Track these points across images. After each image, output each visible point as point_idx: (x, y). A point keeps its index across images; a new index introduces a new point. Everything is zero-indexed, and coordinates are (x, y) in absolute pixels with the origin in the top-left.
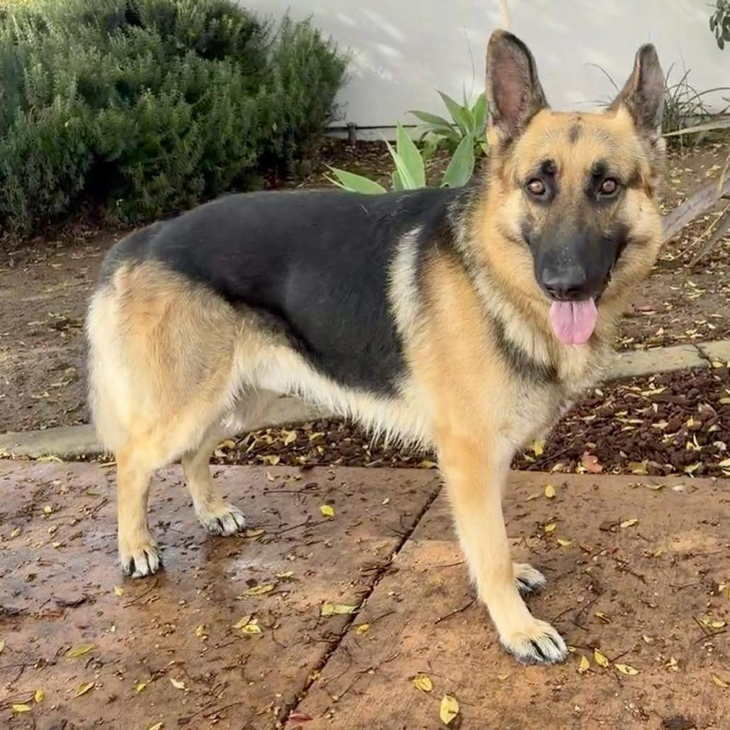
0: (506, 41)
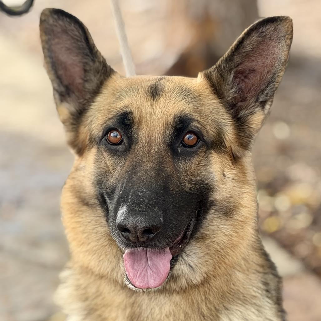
0: (56, 16)
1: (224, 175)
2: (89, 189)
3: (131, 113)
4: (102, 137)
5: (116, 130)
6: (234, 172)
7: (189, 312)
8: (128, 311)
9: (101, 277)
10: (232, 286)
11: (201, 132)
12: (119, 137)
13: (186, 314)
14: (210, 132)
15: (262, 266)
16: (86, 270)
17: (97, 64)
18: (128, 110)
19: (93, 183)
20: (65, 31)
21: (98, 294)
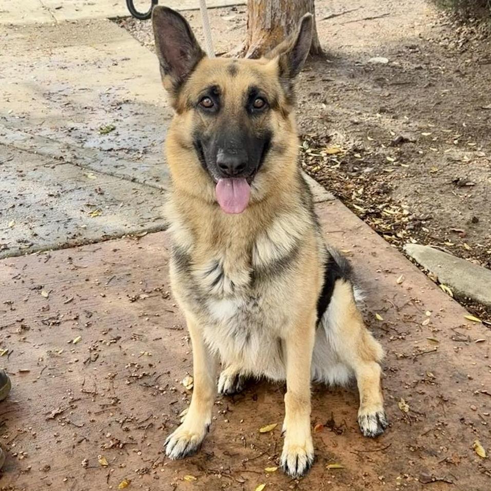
1: (279, 125)
2: (188, 137)
3: (218, 86)
4: (199, 102)
5: (208, 97)
6: (284, 123)
7: (253, 220)
8: (212, 220)
9: (194, 197)
10: (281, 202)
11: (265, 98)
12: (210, 102)
13: (250, 221)
14: (271, 97)
15: (300, 189)
16: (184, 193)
17: (195, 49)
18: (216, 84)
19: (191, 134)
20: (171, 24)
21: (191, 208)
